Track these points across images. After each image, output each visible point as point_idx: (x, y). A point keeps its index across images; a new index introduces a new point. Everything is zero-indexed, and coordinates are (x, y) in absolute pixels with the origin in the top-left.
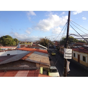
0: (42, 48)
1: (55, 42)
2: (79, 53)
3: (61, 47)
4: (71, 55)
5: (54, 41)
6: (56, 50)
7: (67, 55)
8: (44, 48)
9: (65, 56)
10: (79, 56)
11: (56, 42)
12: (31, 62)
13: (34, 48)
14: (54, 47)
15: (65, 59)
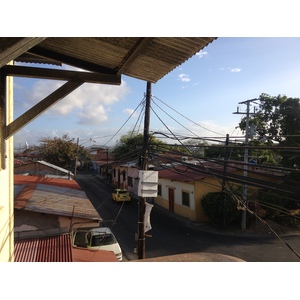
0: (55, 172)
1: (95, 153)
2: (172, 184)
3: (117, 169)
4: (156, 188)
5: (93, 149)
6: (101, 177)
7: (145, 188)
8: (63, 174)
9: (142, 191)
10: (171, 192)
11: (99, 150)
12: (43, 214)
13: (24, 172)
14: (92, 170)
15: (141, 198)
